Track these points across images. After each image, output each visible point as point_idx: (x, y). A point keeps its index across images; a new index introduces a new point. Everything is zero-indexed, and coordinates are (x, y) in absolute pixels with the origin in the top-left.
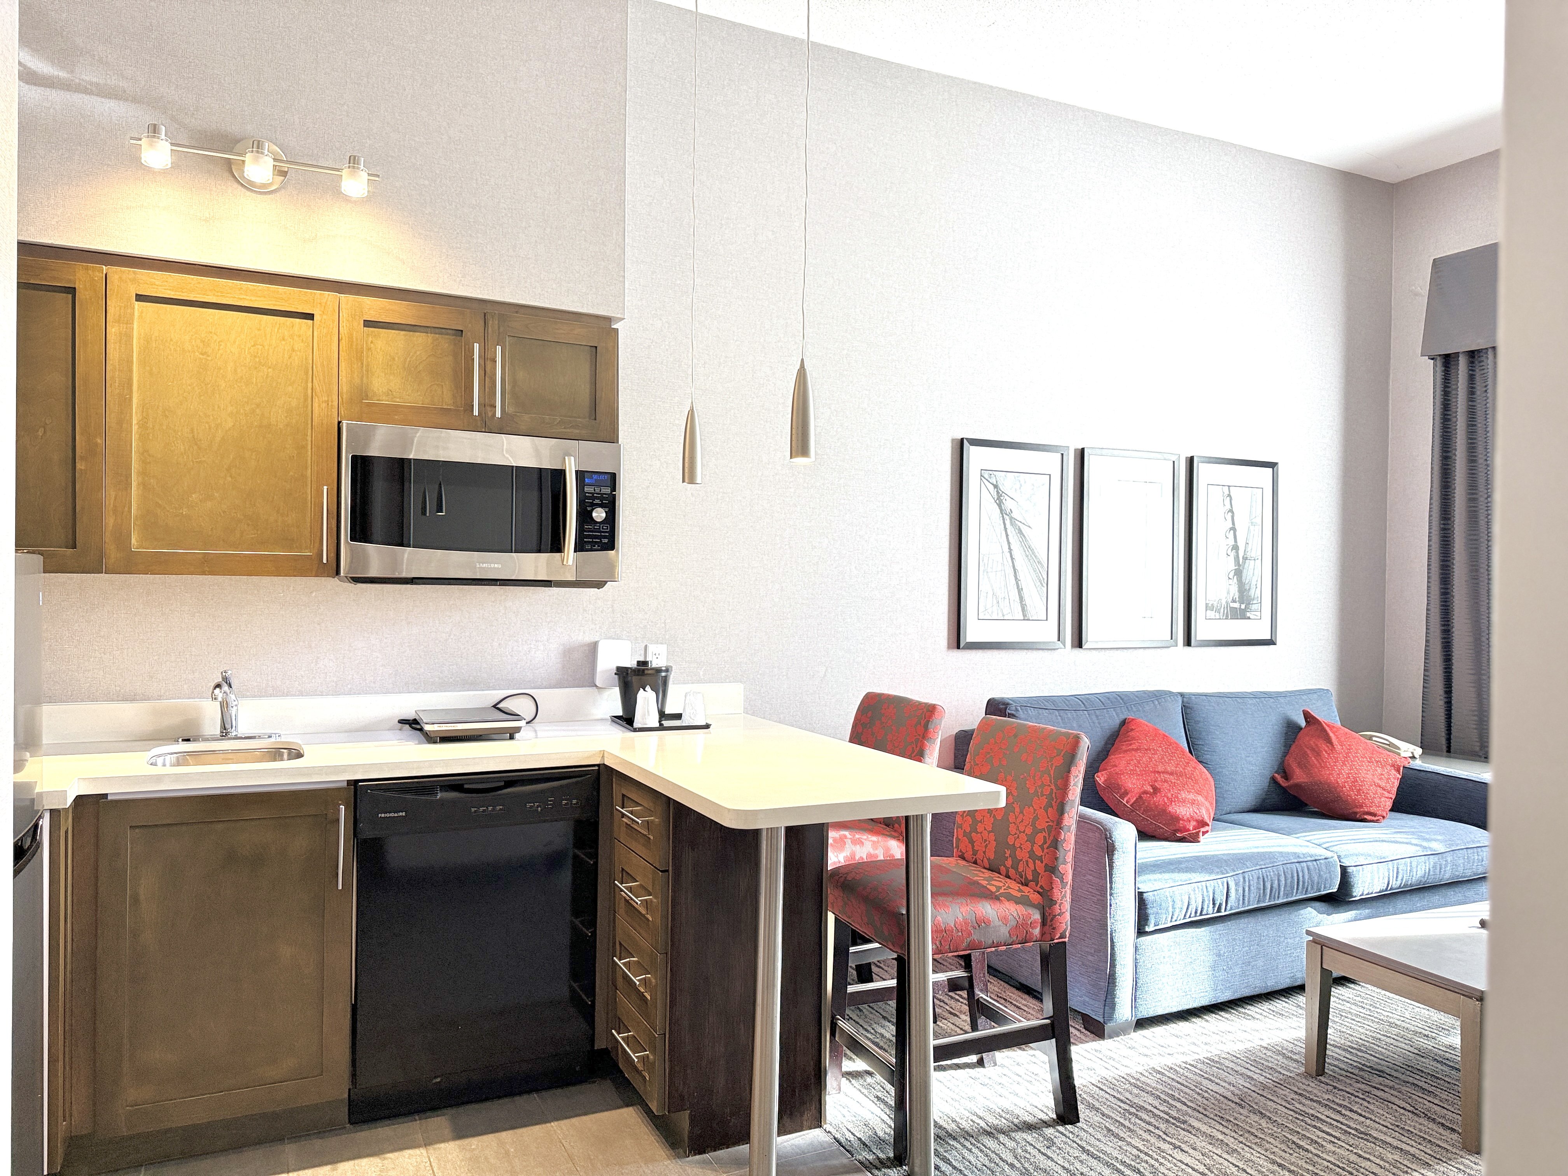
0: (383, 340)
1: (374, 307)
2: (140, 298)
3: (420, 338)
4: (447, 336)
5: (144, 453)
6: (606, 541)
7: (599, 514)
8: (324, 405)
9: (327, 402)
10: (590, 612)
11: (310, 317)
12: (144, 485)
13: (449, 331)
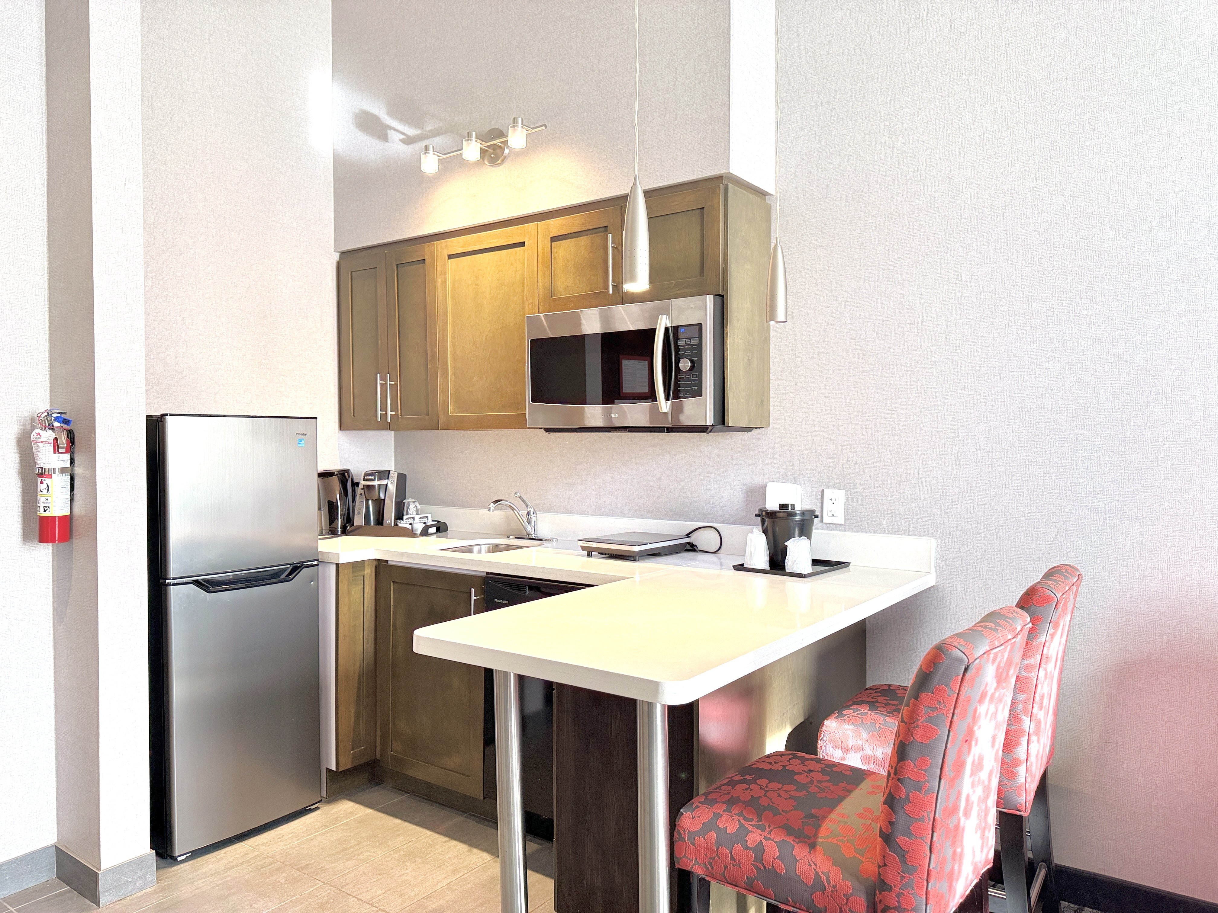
0: (564, 249)
1: (556, 226)
2: (450, 257)
3: (583, 241)
4: (599, 234)
5: (454, 354)
6: (696, 388)
7: (685, 365)
8: (531, 306)
9: (532, 303)
10: (769, 456)
11: (522, 244)
12: (455, 374)
13: (601, 229)
